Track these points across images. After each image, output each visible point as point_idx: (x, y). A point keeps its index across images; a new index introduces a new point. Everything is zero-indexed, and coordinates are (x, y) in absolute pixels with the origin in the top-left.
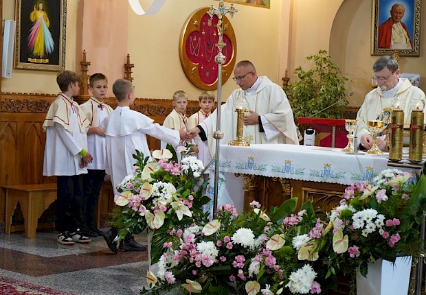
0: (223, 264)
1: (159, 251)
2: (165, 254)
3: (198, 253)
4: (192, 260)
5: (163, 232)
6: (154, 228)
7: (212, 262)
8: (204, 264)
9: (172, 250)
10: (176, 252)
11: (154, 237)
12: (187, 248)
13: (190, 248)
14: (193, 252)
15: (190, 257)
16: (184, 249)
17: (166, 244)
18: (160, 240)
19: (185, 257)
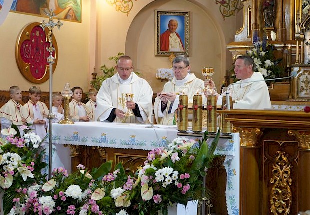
0: (59, 212)
1: (10, 205)
2: (15, 207)
3: (40, 205)
4: (35, 211)
5: (12, 191)
6: (5, 188)
7: (51, 211)
8: (45, 213)
9: (20, 204)
10: (23, 205)
11: (6, 195)
12: (31, 202)
13: (34, 202)
14: (37, 204)
15: (34, 208)
16: (29, 203)
17: (15, 200)
18: (11, 197)
19: (31, 209)
